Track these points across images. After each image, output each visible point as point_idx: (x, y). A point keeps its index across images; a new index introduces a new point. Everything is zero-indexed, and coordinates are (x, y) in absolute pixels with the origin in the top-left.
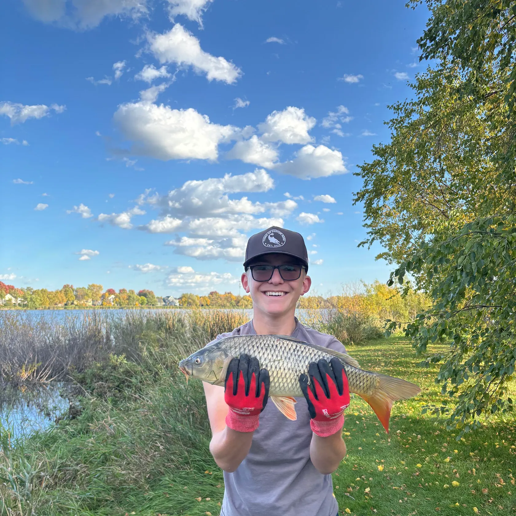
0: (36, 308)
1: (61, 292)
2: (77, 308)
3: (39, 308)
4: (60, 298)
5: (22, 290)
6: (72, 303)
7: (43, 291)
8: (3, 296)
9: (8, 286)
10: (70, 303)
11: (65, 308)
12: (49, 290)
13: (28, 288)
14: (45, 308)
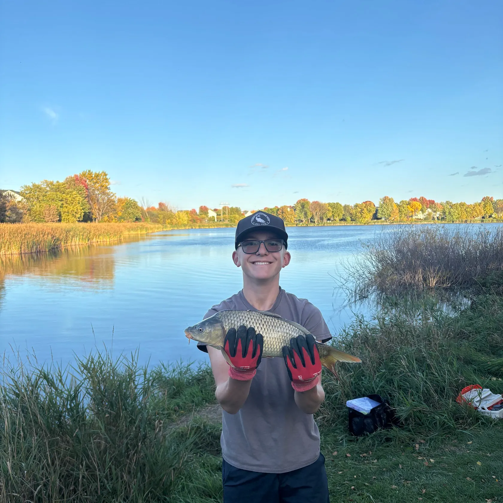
0: (453, 222)
1: (479, 205)
2: (495, 221)
3: (456, 221)
4: (478, 211)
5: (441, 204)
6: (490, 216)
7: (462, 205)
8: (424, 210)
9: (429, 201)
10: (487, 215)
11: (482, 221)
12: (468, 203)
13: (447, 202)
14: (462, 221)
